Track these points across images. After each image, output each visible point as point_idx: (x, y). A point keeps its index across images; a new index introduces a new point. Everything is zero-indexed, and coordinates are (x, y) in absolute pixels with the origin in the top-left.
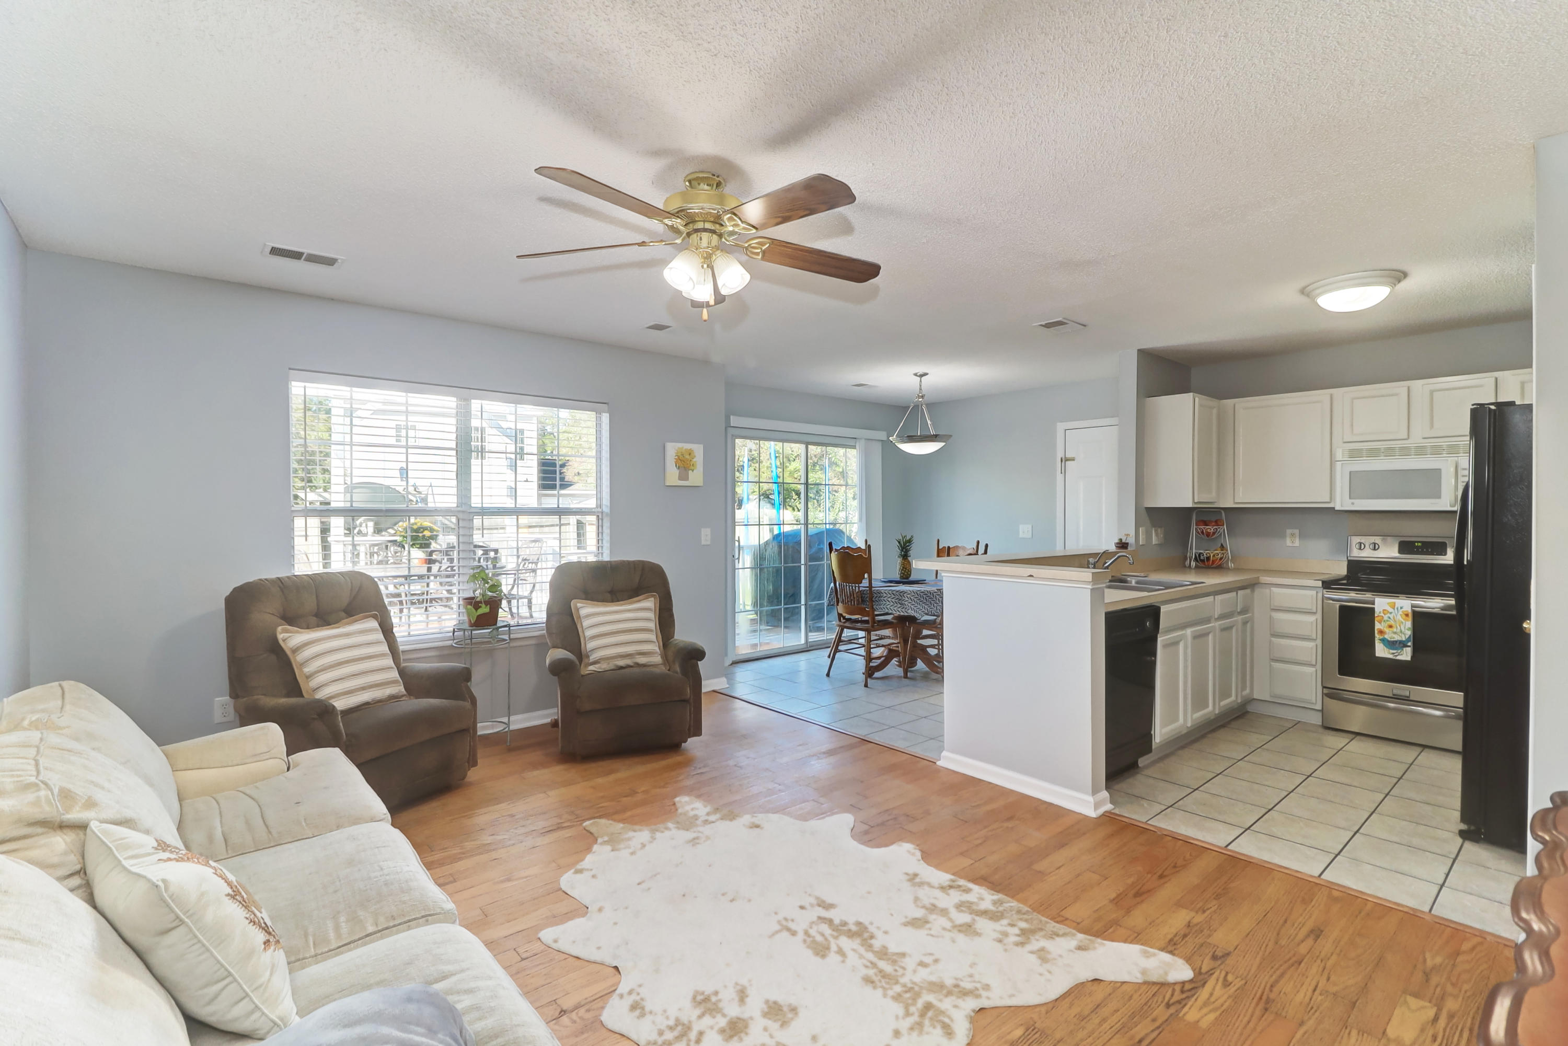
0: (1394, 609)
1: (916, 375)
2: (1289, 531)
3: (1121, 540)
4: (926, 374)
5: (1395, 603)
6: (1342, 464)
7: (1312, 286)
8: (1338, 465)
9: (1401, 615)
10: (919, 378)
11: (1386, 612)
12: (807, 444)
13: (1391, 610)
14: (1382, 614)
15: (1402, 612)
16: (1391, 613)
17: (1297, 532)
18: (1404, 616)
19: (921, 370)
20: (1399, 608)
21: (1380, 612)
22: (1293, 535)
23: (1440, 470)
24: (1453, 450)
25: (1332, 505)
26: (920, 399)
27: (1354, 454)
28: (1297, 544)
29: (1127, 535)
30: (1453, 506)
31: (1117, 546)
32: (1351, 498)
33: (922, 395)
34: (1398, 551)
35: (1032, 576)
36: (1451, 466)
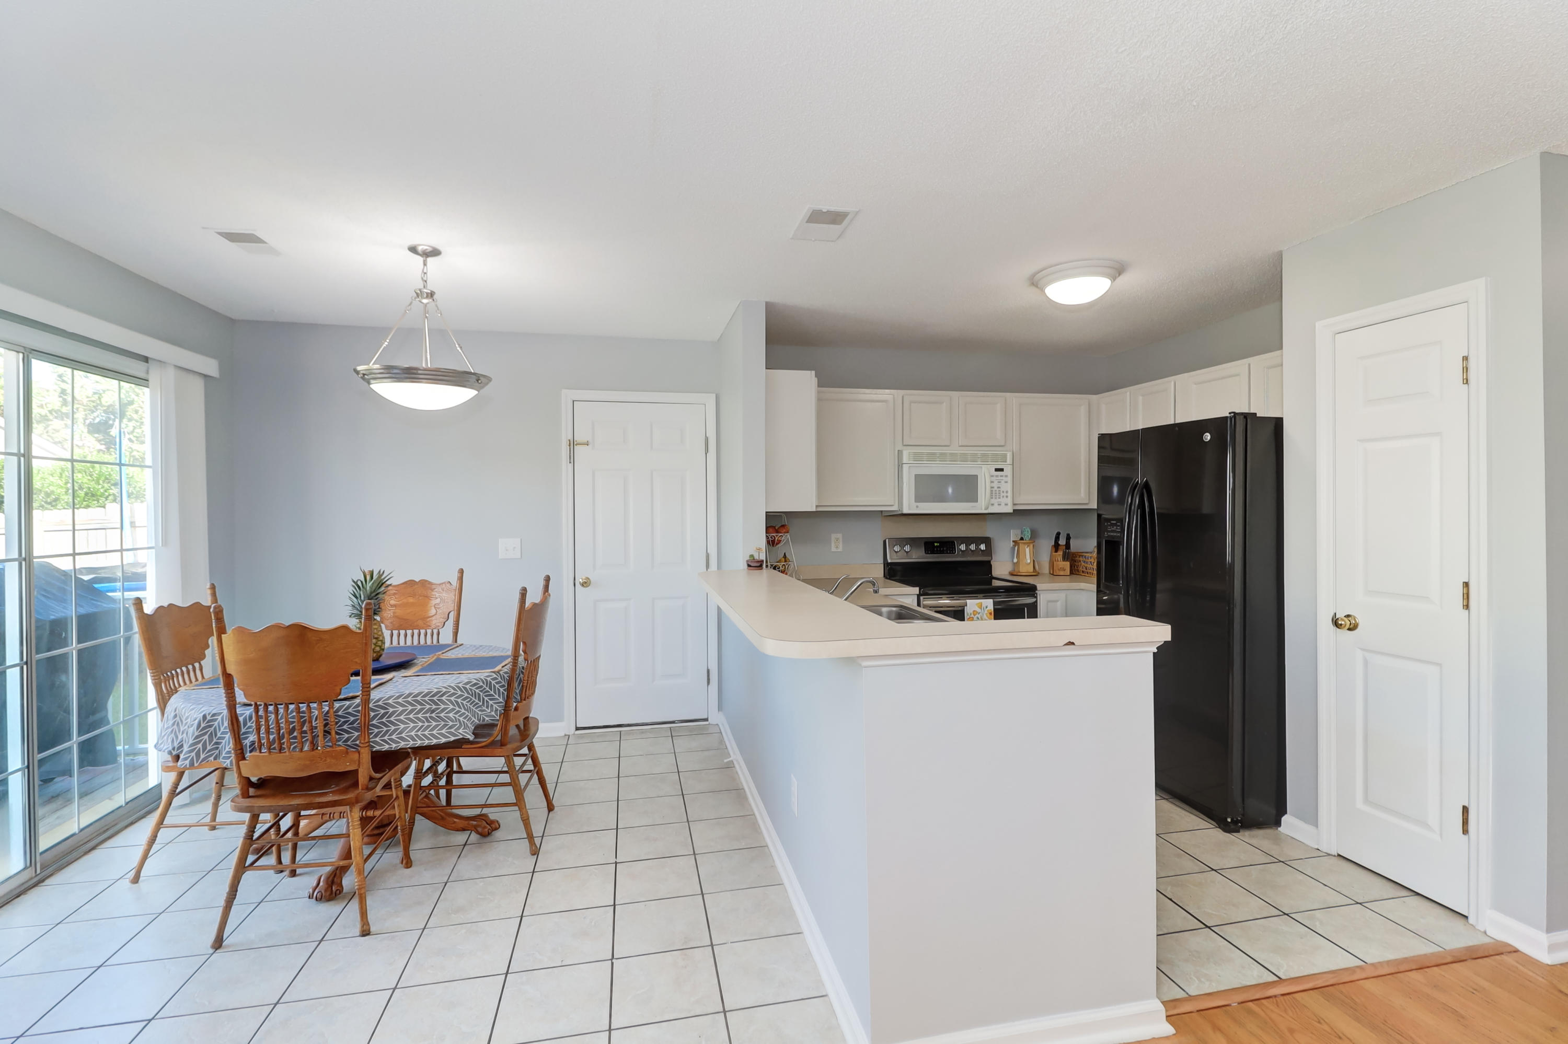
0: (981, 609)
1: (413, 249)
2: (834, 536)
3: (752, 556)
4: (435, 253)
5: (982, 603)
6: (910, 467)
7: (1043, 272)
8: (905, 467)
9: (986, 614)
10: (420, 260)
11: (975, 613)
12: (29, 354)
13: (979, 610)
14: (972, 616)
15: (988, 611)
16: (979, 613)
17: (840, 536)
18: (988, 615)
19: (425, 241)
20: (985, 607)
21: (971, 614)
22: (837, 539)
23: (977, 476)
24: (985, 458)
25: (895, 508)
26: (424, 298)
27: (917, 457)
28: (840, 549)
29: (759, 549)
30: (986, 509)
31: (749, 566)
32: (916, 501)
33: (429, 292)
34: (924, 552)
35: (1073, 644)
36: (984, 473)
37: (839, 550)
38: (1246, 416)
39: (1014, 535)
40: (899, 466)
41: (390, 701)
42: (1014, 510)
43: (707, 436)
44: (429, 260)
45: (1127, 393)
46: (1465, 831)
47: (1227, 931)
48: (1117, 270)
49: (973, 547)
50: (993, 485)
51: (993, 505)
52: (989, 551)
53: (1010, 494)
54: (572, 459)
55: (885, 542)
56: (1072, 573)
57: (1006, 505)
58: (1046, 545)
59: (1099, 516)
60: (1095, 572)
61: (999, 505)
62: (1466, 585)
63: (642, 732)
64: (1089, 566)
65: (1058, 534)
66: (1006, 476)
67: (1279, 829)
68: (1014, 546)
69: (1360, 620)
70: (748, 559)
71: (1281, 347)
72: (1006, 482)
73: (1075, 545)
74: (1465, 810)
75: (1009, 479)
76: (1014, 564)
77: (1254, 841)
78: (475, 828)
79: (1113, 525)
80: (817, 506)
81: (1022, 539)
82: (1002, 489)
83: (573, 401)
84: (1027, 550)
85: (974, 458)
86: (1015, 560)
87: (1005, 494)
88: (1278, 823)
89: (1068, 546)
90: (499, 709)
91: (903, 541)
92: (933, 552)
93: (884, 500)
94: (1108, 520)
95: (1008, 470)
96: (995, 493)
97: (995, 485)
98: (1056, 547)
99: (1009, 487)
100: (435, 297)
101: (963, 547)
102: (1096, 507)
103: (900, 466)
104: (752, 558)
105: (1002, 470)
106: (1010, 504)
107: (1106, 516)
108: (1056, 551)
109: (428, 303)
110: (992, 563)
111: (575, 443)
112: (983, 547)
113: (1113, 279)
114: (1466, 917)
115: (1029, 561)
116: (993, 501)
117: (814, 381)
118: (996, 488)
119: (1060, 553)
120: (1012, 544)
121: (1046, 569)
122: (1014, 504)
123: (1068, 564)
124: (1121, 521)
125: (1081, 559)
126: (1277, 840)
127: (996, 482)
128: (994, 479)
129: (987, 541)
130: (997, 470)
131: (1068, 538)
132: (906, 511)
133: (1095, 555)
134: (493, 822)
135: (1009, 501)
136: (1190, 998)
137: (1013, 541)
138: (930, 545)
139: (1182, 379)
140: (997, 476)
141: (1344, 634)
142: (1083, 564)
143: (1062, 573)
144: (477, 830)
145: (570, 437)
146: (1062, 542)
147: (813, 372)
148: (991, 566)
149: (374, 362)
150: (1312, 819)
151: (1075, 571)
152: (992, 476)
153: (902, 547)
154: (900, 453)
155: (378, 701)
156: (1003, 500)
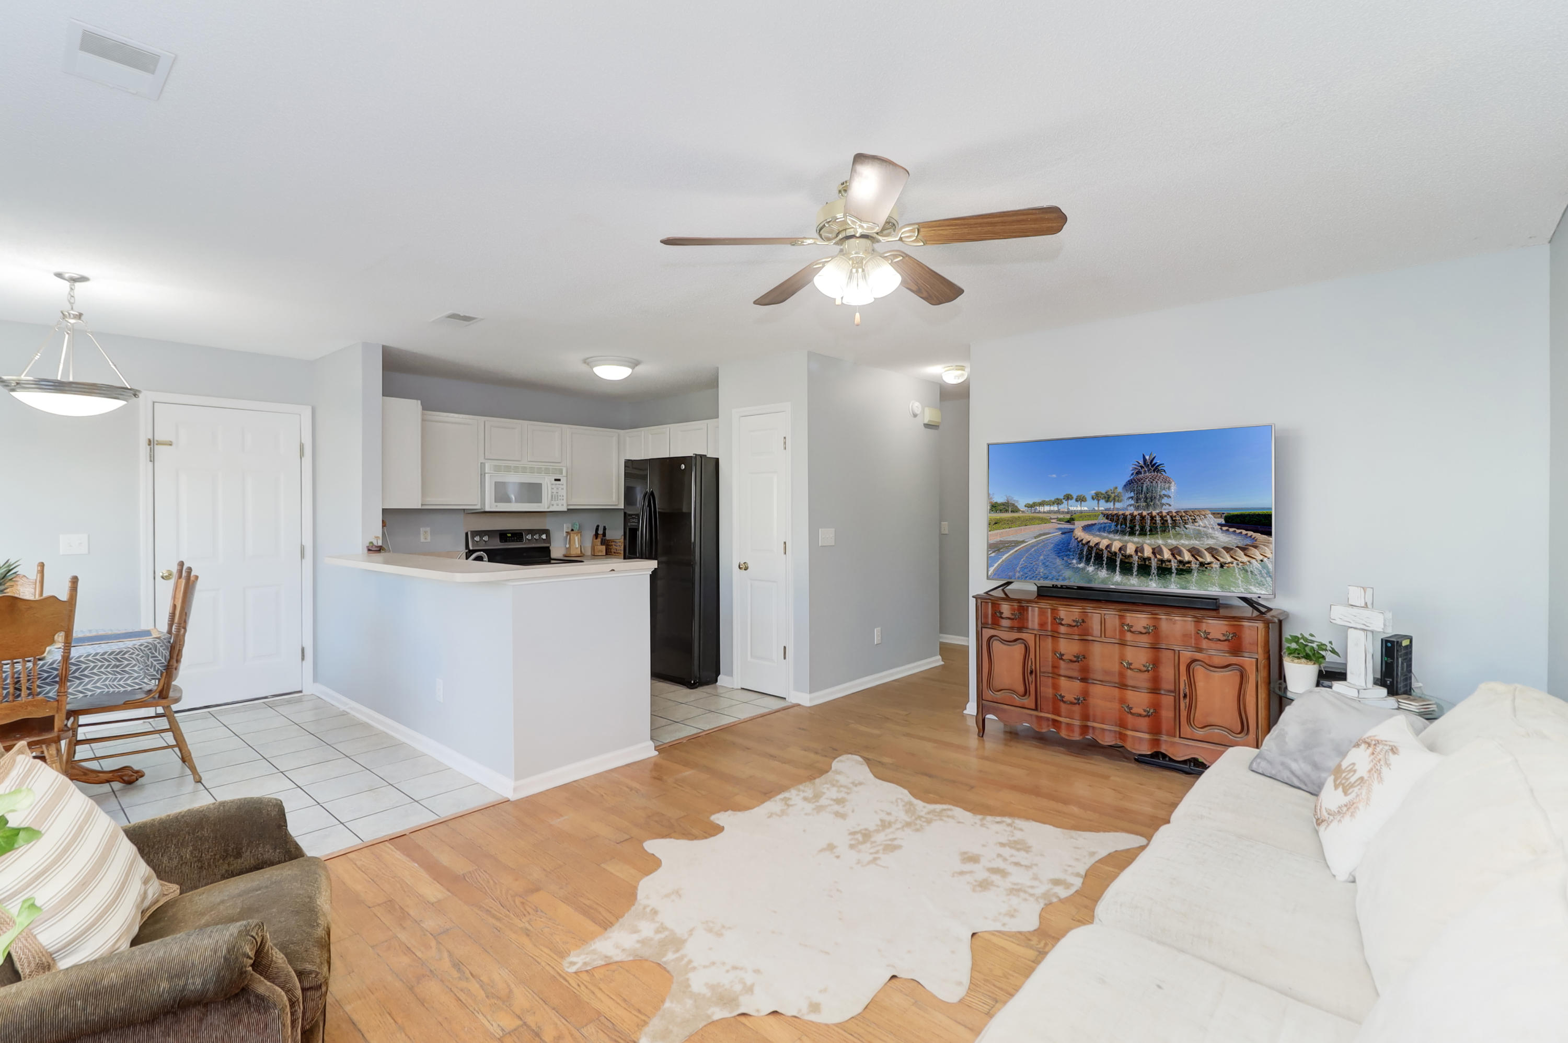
1: (59, 275)
2: (424, 529)
3: (371, 543)
4: (83, 279)
6: (490, 476)
7: (592, 359)
8: (487, 476)
10: (67, 284)
17: (428, 529)
19: (72, 269)
22: (426, 532)
23: (541, 484)
24: (547, 471)
25: (478, 507)
26: (72, 319)
27: (497, 469)
28: (429, 540)
29: (377, 538)
30: (548, 508)
31: (369, 550)
32: (495, 502)
33: (77, 313)
34: (499, 540)
35: (613, 570)
36: (547, 482)
37: (427, 541)
38: (701, 456)
39: (566, 527)
40: (481, 475)
41: (82, 659)
42: (568, 509)
43: (302, 441)
44: (77, 285)
45: (643, 431)
46: (785, 658)
47: (686, 722)
48: (634, 364)
49: (536, 537)
50: (553, 491)
51: (553, 505)
52: (548, 540)
53: (565, 498)
54: (152, 459)
55: (467, 534)
56: (607, 554)
57: (563, 505)
58: (589, 534)
59: (625, 513)
60: (622, 552)
61: (558, 505)
62: (785, 543)
63: (234, 709)
64: (618, 548)
65: (598, 526)
66: (562, 485)
67: (717, 683)
68: (567, 535)
69: (750, 565)
70: (368, 545)
71: (717, 417)
72: (563, 489)
73: (609, 536)
74: (785, 648)
75: (565, 487)
76: (567, 548)
77: (704, 690)
78: (121, 778)
79: (633, 518)
80: (422, 505)
81: (572, 530)
82: (559, 494)
83: (154, 403)
84: (576, 538)
85: (539, 471)
86: (568, 546)
87: (561, 498)
88: (716, 681)
89: (604, 534)
90: (160, 668)
91: (481, 533)
92: (506, 541)
93: (472, 501)
94: (630, 515)
95: (563, 480)
96: (554, 497)
97: (555, 491)
98: (596, 535)
99: (564, 493)
100: (83, 318)
101: (529, 537)
102: (623, 507)
103: (483, 475)
104: (371, 545)
105: (559, 480)
106: (565, 505)
107: (629, 512)
108: (596, 538)
109: (75, 323)
110: (551, 548)
111: (155, 442)
112: (544, 537)
113: (633, 368)
114: (785, 698)
115: (577, 546)
116: (553, 502)
117: (420, 407)
118: (555, 493)
119: (599, 540)
120: (565, 534)
121: (589, 552)
122: (568, 505)
123: (604, 547)
124: (638, 515)
125: (613, 544)
126: (716, 688)
127: (555, 489)
128: (553, 486)
129: (547, 532)
130: (556, 480)
131: (605, 529)
132: (487, 509)
133: (622, 540)
134: (137, 772)
135: (564, 502)
136: (665, 744)
137: (566, 532)
138: (503, 535)
139: (673, 427)
140: (556, 484)
141: (743, 571)
142: (614, 547)
143: (600, 554)
144: (123, 780)
145: (151, 438)
146: (601, 532)
147: (419, 402)
148: (550, 551)
149: (27, 373)
150: (731, 674)
151: (609, 553)
152: (552, 484)
153: (481, 537)
154: (483, 465)
155: (52, 663)
156: (560, 502)
